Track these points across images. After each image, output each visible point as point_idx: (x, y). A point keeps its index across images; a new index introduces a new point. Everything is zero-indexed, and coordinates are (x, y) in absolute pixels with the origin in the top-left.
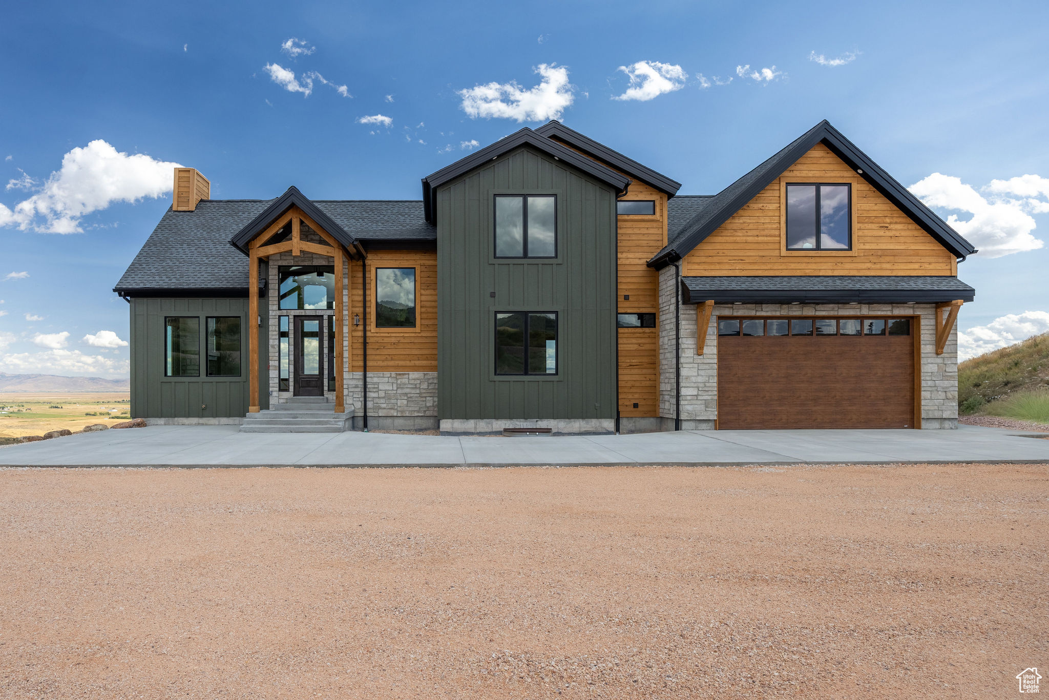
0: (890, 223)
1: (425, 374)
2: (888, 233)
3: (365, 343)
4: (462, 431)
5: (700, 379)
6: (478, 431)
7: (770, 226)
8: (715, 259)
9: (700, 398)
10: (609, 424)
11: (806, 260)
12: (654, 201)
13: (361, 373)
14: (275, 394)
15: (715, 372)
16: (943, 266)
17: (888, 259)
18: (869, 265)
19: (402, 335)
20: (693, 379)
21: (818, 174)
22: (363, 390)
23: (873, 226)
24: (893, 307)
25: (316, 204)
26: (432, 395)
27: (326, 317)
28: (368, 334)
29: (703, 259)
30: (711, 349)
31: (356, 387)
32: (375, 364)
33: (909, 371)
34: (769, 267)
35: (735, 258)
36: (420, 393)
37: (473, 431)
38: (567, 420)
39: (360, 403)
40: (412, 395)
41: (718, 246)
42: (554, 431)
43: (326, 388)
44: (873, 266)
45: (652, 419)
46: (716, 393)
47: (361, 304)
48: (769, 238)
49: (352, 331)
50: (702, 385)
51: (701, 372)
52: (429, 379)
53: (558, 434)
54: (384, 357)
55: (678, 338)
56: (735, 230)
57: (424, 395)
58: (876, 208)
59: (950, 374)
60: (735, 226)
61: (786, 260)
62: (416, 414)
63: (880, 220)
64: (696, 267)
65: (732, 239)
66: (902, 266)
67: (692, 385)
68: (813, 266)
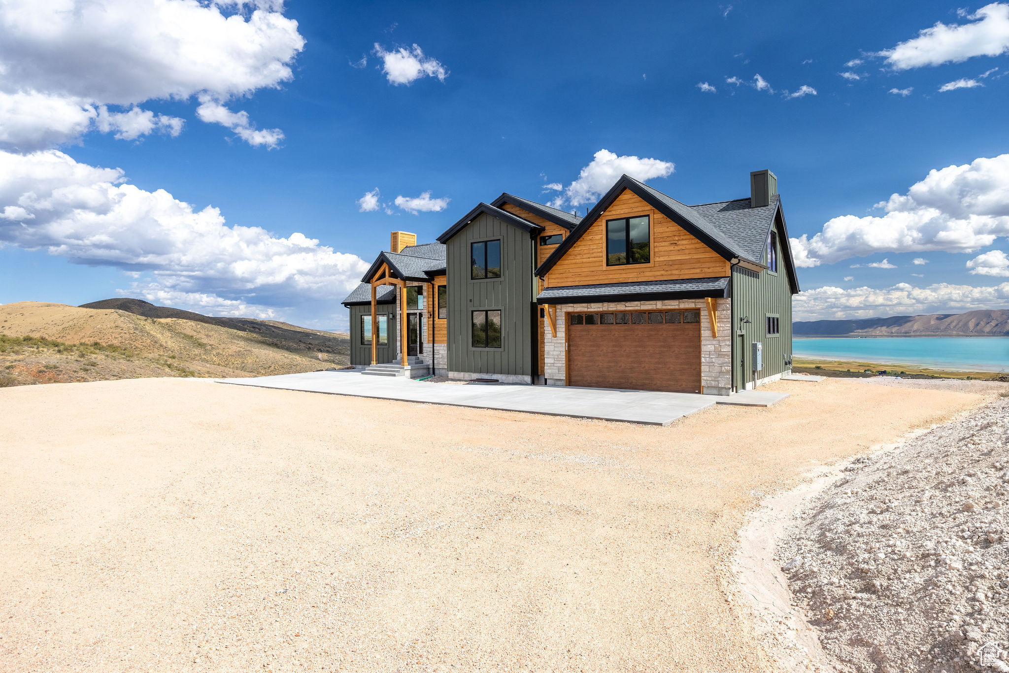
0: (679, 240)
2: (677, 248)
3: (434, 327)
5: (555, 353)
6: (465, 379)
7: (596, 251)
8: (563, 275)
9: (555, 365)
10: (528, 379)
11: (620, 272)
12: (561, 235)
13: (432, 344)
14: (399, 355)
16: (719, 269)
17: (676, 267)
18: (663, 272)
20: (551, 353)
21: (627, 211)
23: (666, 244)
24: (679, 302)
27: (418, 314)
28: (435, 323)
29: (557, 276)
30: (562, 334)
32: (440, 339)
33: (698, 350)
34: (596, 278)
35: (577, 274)
36: (445, 356)
39: (431, 359)
41: (566, 267)
42: (500, 381)
43: (418, 352)
44: (666, 273)
46: (564, 362)
47: (432, 306)
48: (596, 259)
49: (428, 321)
50: (556, 357)
51: (556, 349)
53: (503, 384)
54: (441, 336)
56: (576, 255)
58: (667, 230)
59: (724, 353)
60: (576, 253)
61: (607, 273)
63: (670, 239)
64: (554, 281)
65: (574, 261)
66: (687, 272)
67: (551, 356)
68: (624, 276)
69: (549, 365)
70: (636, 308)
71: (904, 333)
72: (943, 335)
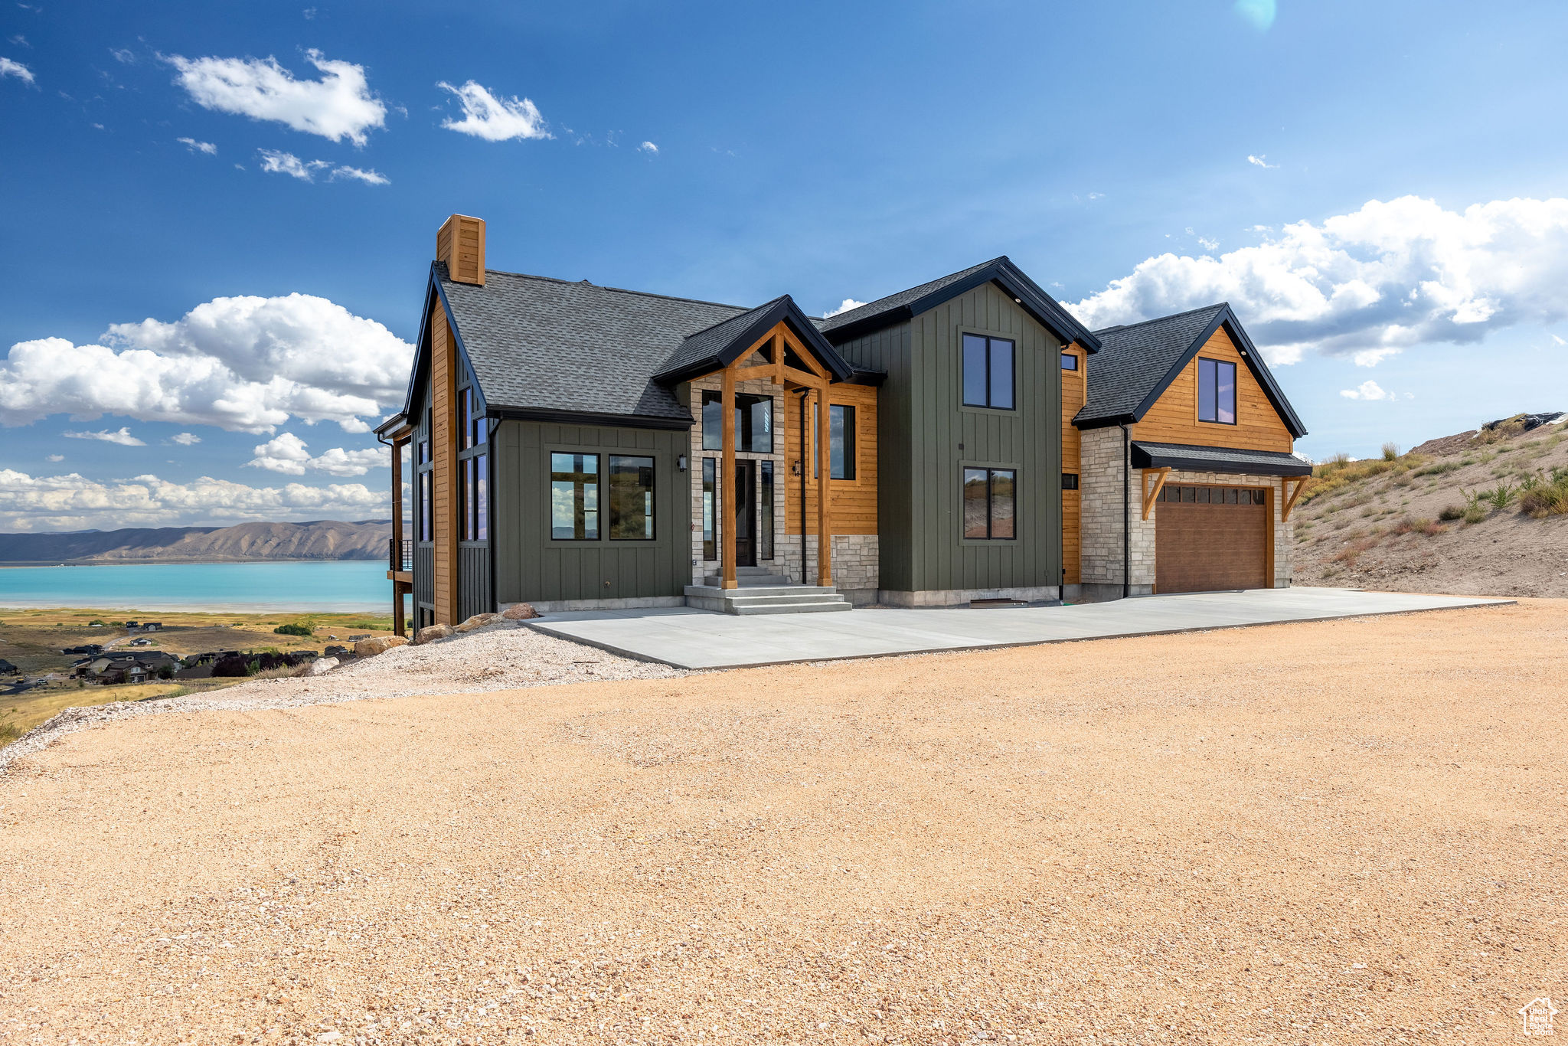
0: (1258, 402)
1: (865, 538)
2: (1256, 412)
3: (803, 498)
4: (934, 604)
5: (1144, 544)
6: (948, 604)
7: (1188, 397)
8: (1154, 425)
9: (1144, 563)
10: (1054, 592)
11: (1210, 431)
12: (1076, 357)
13: (799, 537)
14: (700, 564)
15: (1153, 538)
16: (1285, 443)
17: (1256, 435)
18: (1246, 440)
19: (841, 488)
20: (1140, 544)
21: (1217, 351)
22: (801, 558)
23: (1248, 404)
25: (813, 322)
26: (872, 563)
27: (759, 463)
28: (807, 487)
29: (1146, 425)
30: (1152, 515)
31: (794, 553)
33: (1264, 537)
34: (1189, 435)
35: (1168, 425)
36: (860, 561)
37: (943, 604)
38: (1023, 589)
39: (798, 574)
40: (852, 564)
41: (1155, 412)
42: (1014, 600)
43: (759, 555)
44: (1249, 442)
45: (1075, 586)
46: (1154, 558)
47: (798, 448)
48: (1188, 408)
49: (788, 482)
50: (1145, 550)
51: (1145, 538)
52: (869, 543)
55: (1126, 503)
56: (1166, 399)
57: (865, 563)
58: (1249, 388)
59: (1289, 540)
61: (1198, 430)
62: (857, 587)
63: (1252, 399)
64: (1142, 432)
65: (1165, 406)
66: (1264, 442)
67: (1139, 550)
68: (1214, 438)
69: (1137, 563)
70: (1226, 482)
71: (141, 557)
72: (203, 560)
